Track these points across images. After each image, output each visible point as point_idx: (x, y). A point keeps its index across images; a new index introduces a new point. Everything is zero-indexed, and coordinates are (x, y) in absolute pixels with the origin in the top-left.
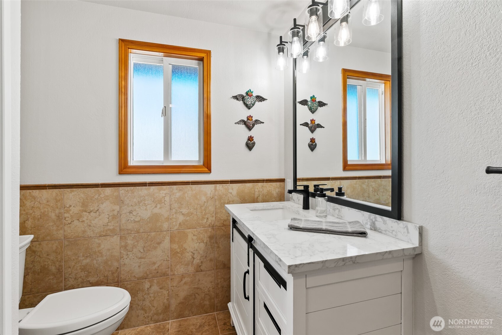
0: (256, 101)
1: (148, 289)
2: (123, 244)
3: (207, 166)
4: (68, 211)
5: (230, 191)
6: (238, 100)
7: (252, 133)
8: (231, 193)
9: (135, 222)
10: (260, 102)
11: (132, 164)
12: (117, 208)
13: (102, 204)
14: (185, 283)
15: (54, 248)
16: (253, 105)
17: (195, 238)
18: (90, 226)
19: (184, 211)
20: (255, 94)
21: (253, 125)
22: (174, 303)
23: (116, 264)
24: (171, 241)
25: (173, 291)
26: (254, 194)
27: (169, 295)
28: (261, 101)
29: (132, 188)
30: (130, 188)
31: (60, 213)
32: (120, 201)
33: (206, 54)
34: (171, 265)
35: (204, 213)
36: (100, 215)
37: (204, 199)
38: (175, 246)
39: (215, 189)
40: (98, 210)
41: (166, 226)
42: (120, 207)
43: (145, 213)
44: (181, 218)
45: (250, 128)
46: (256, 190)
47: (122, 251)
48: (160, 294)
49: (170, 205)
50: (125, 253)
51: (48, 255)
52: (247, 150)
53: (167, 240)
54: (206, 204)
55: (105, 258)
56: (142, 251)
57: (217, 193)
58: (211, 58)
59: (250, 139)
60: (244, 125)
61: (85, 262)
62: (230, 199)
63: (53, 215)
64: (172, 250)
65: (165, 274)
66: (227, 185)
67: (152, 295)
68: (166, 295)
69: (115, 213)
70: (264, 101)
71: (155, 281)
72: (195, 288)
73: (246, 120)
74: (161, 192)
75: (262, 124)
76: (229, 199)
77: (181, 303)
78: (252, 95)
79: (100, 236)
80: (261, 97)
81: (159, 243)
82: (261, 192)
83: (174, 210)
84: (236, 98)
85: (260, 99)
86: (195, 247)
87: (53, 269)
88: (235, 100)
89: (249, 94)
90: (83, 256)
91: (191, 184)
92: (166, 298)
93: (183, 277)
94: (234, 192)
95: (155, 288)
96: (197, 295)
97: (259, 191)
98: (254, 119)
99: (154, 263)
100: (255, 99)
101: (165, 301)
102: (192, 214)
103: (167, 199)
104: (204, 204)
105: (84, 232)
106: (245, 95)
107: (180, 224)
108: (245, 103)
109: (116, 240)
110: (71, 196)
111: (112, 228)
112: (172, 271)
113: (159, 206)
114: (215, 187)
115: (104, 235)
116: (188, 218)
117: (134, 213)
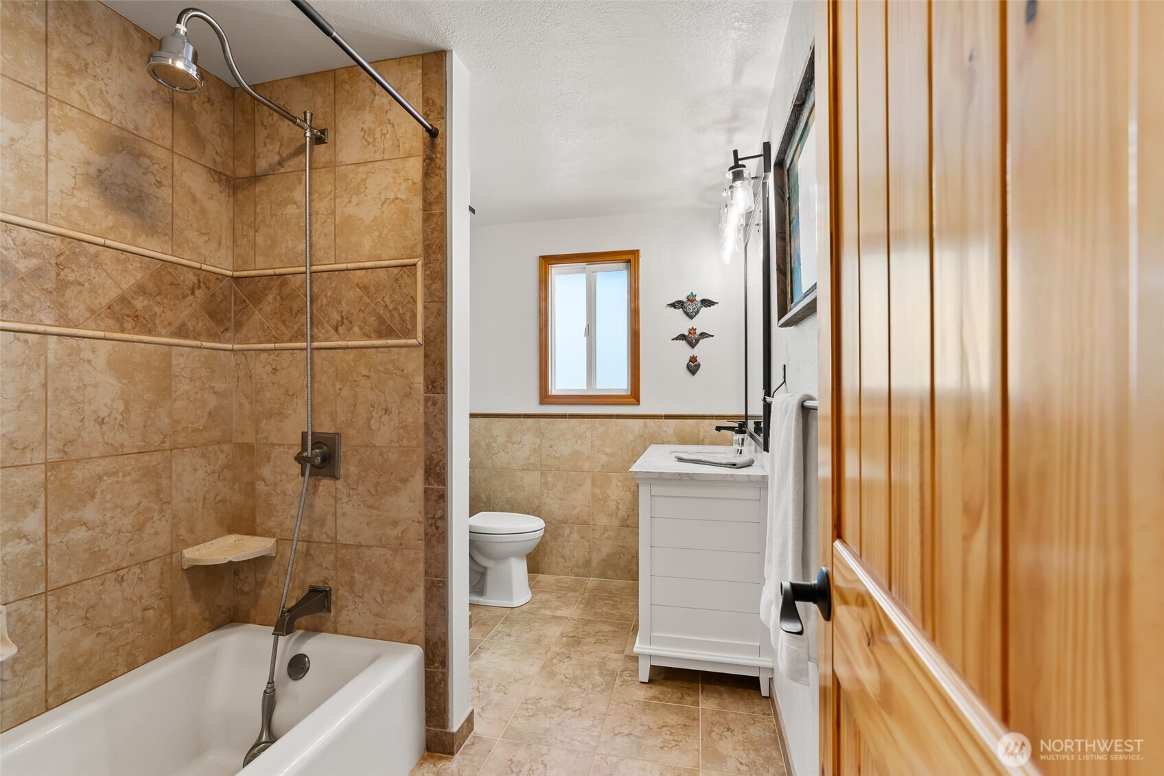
0: (700, 308)
1: (568, 535)
2: (543, 481)
3: (634, 396)
4: (495, 441)
5: (665, 429)
6: (675, 308)
7: (696, 351)
8: (666, 432)
9: (556, 458)
10: (708, 308)
11: (553, 394)
12: (538, 441)
13: (525, 435)
14: (608, 538)
15: (485, 476)
16: (697, 313)
17: (620, 484)
18: (514, 457)
19: (608, 450)
20: (699, 298)
21: (697, 341)
22: (596, 559)
23: (536, 502)
24: (592, 484)
25: (594, 543)
26: (698, 434)
27: (590, 548)
28: (710, 306)
29: (553, 419)
30: (550, 419)
31: (489, 442)
32: (540, 434)
33: (633, 256)
34: (593, 513)
35: (630, 455)
36: (522, 447)
37: (630, 437)
38: (597, 491)
39: (645, 425)
40: (520, 442)
41: (587, 466)
42: (541, 441)
43: (564, 449)
44: (604, 459)
45: (692, 345)
46: (701, 429)
47: (543, 489)
48: (580, 545)
49: (592, 442)
50: (545, 491)
51: (480, 483)
52: (688, 374)
53: (588, 482)
54: (633, 443)
55: (527, 493)
56: (562, 491)
57: (647, 431)
58: (640, 259)
59: (693, 359)
60: (684, 341)
61: (510, 494)
62: (664, 439)
63: (483, 444)
64: (593, 495)
65: (585, 523)
66: (660, 420)
67: (572, 544)
68: (587, 547)
69: (536, 446)
70: (713, 305)
71: (575, 528)
72: (619, 546)
73: (687, 334)
74: (582, 426)
75: (710, 338)
76: (662, 440)
77: (603, 560)
78: (695, 300)
79: (523, 470)
80: (709, 301)
81: (580, 485)
82: (709, 432)
83: (596, 448)
84: (673, 305)
85: (707, 303)
86: (619, 496)
87: (484, 497)
88: (672, 309)
89: (691, 299)
90: (508, 488)
91: (616, 418)
92: (587, 550)
93: (606, 529)
94: (670, 431)
95: (575, 536)
96: (622, 555)
97: (705, 431)
98: (698, 332)
99: (575, 508)
100: (699, 305)
101: (586, 553)
102: (617, 454)
103: (588, 434)
104: (631, 444)
105: (509, 463)
106: (685, 300)
107: (602, 465)
108: (684, 311)
109: (537, 474)
110: (499, 424)
111: (533, 462)
112: (593, 519)
113: (579, 442)
114: (646, 423)
115: (526, 469)
116: (612, 459)
117: (555, 448)
